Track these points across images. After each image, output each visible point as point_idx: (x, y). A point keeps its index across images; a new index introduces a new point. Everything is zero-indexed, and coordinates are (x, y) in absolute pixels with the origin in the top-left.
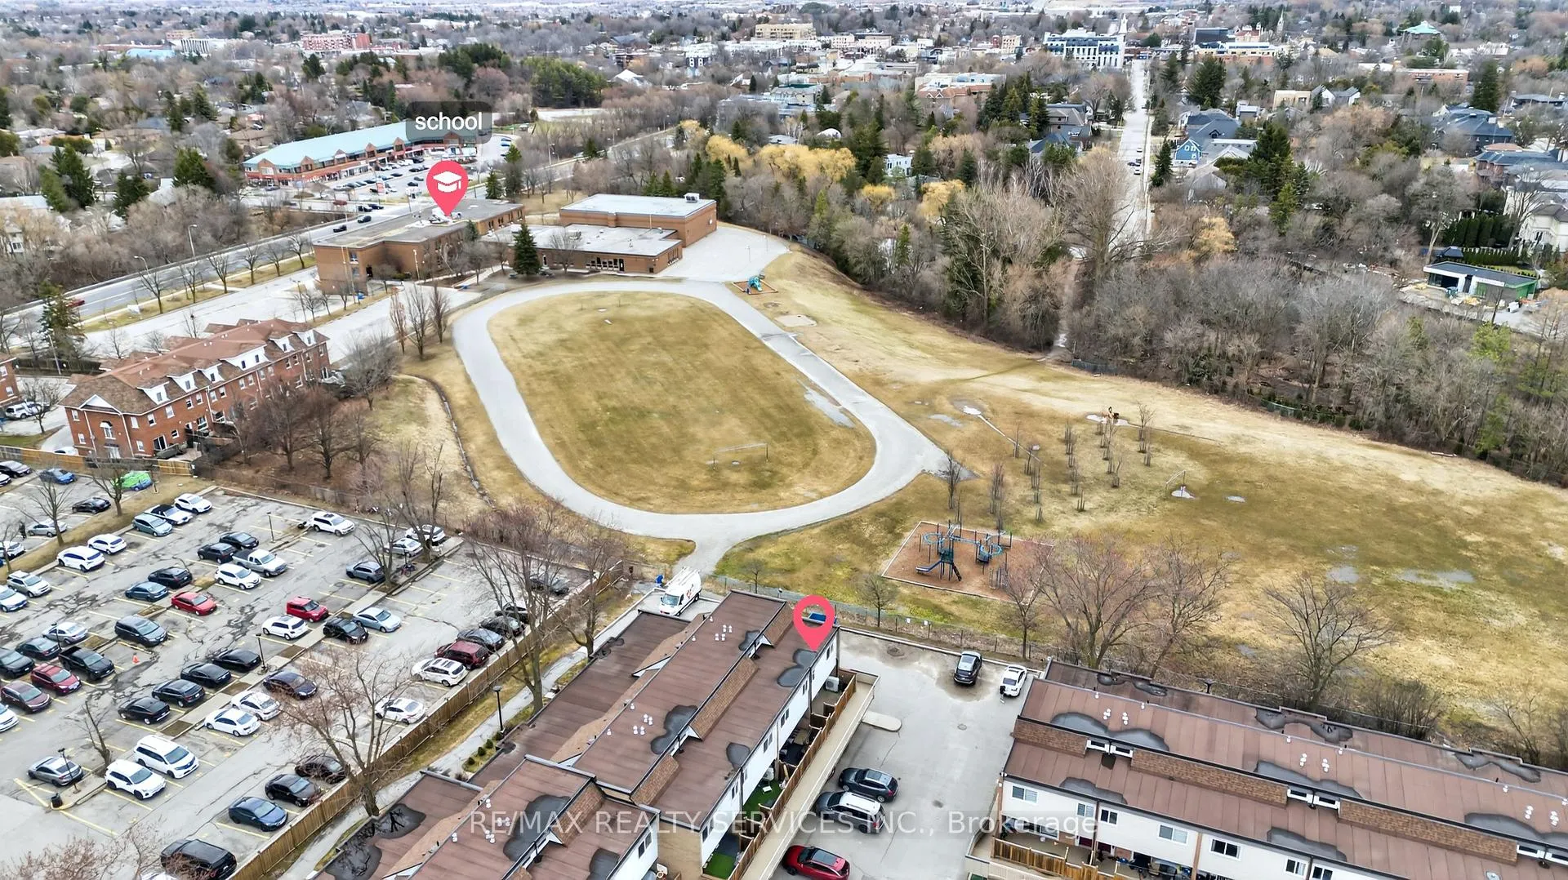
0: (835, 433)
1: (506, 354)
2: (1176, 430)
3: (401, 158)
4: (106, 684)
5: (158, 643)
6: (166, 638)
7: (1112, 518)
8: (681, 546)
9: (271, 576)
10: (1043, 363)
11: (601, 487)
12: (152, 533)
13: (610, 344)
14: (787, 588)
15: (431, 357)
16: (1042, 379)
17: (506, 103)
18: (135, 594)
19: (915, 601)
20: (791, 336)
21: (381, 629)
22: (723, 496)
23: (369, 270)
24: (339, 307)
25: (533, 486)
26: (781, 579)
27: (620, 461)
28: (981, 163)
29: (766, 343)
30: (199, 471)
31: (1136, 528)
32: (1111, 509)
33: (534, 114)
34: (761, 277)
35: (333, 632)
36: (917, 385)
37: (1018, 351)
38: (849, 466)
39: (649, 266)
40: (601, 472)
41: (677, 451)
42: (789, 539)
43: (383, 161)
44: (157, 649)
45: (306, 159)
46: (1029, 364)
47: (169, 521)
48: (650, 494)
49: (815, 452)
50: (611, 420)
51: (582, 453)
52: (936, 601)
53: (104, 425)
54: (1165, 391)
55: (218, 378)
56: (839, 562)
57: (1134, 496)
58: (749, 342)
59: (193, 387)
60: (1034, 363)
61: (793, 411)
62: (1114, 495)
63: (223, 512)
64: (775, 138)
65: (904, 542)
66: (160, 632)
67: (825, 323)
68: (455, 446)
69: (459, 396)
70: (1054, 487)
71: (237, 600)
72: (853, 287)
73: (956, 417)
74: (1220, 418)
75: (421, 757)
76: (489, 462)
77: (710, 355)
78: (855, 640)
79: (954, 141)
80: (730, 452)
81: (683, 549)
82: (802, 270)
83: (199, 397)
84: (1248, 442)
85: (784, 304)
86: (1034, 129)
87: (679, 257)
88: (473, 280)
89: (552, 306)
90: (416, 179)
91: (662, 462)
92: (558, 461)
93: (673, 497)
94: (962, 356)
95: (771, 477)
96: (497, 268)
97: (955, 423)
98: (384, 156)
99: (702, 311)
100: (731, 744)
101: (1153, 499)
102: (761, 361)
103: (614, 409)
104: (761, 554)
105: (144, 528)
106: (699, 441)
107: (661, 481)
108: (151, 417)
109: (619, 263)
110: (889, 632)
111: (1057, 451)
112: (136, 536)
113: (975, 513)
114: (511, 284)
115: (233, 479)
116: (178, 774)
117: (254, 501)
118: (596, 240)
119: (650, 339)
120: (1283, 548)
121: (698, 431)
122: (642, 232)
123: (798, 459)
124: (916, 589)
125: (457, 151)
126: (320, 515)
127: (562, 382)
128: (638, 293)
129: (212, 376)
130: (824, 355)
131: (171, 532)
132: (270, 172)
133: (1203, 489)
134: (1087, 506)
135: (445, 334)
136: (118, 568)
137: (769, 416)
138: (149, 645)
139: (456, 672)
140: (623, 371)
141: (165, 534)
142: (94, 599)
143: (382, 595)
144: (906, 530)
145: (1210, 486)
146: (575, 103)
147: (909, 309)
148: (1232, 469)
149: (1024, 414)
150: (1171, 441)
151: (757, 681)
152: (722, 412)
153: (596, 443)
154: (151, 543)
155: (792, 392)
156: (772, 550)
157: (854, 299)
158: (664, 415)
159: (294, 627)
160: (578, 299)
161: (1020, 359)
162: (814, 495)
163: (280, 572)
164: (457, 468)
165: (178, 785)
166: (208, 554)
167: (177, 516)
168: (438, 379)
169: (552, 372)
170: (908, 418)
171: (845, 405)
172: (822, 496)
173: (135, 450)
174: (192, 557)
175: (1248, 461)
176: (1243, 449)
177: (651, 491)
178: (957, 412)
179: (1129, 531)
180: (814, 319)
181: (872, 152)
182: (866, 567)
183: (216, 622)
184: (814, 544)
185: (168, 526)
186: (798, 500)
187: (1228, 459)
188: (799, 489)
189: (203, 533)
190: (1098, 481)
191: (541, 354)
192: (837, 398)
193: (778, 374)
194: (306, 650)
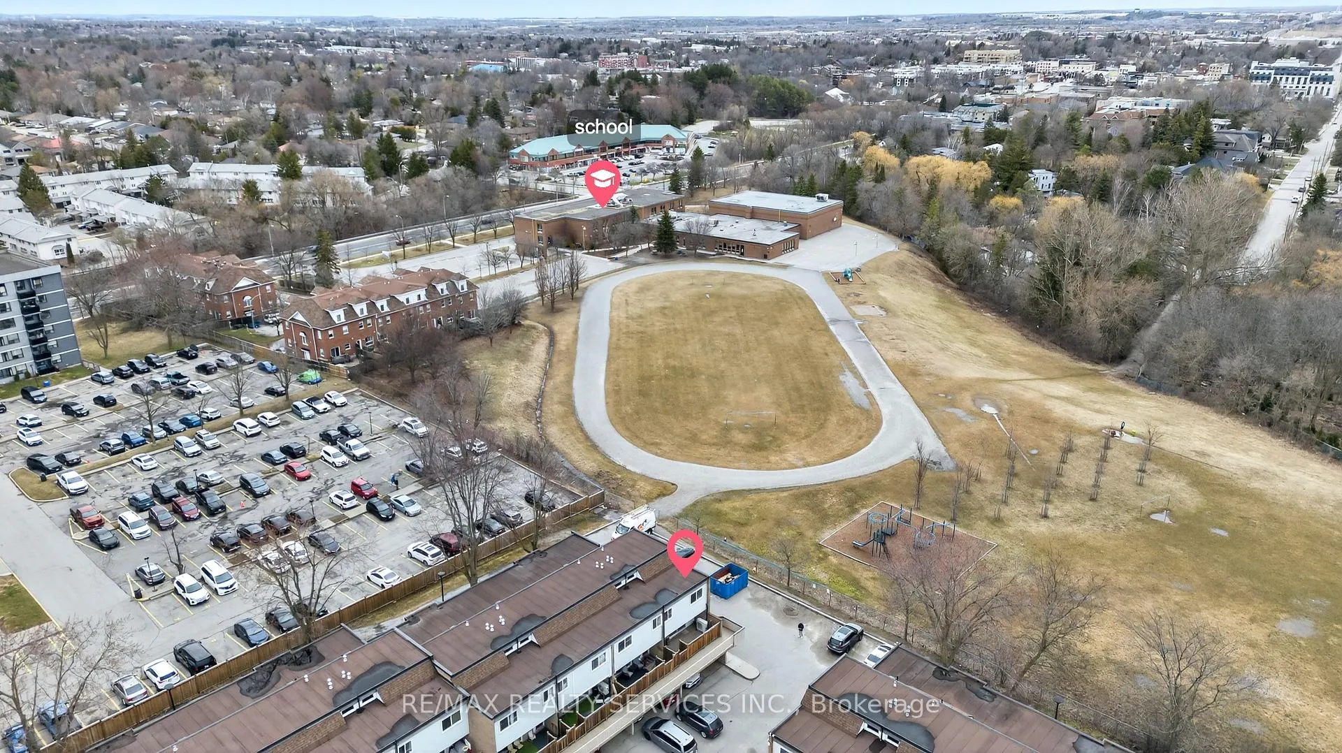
0: (850, 413)
1: (614, 314)
2: (1193, 456)
3: (627, 153)
4: (216, 519)
5: (262, 495)
6: (269, 493)
7: (1075, 529)
8: (665, 488)
9: (357, 460)
10: (1105, 375)
11: (628, 429)
12: (300, 416)
13: (699, 314)
14: (732, 538)
15: (560, 310)
16: (1091, 389)
17: (725, 113)
18: (267, 457)
19: (838, 571)
20: (857, 323)
21: (406, 513)
22: (722, 452)
23: (550, 239)
24: (517, 265)
25: (577, 421)
26: (731, 530)
27: (656, 411)
28: (1118, 183)
29: (831, 327)
30: (353, 377)
31: (1091, 542)
32: (1076, 521)
33: (747, 122)
34: (858, 270)
35: (372, 509)
36: (951, 379)
37: (1083, 360)
38: (846, 442)
39: (764, 252)
40: (635, 417)
41: (704, 408)
42: (755, 497)
43: (612, 155)
44: (260, 500)
45: (553, 150)
46: (1089, 374)
47: (314, 409)
48: (663, 441)
49: (822, 426)
50: (666, 377)
51: (628, 399)
52: (857, 575)
53: (302, 334)
54: (1213, 417)
55: (386, 309)
56: (789, 524)
57: (1108, 511)
58: (819, 325)
59: (365, 313)
60: (1096, 374)
61: (822, 388)
62: (1088, 508)
63: (353, 408)
64: (938, 150)
65: (856, 517)
66: (266, 488)
67: (895, 315)
68: (539, 382)
69: (562, 344)
70: (1030, 491)
71: (326, 473)
72: (948, 286)
73: (971, 413)
74: (1257, 451)
75: (378, 616)
76: (556, 398)
77: (776, 333)
78: (762, 594)
79: (1097, 161)
80: (746, 416)
81: (665, 490)
82: (901, 267)
83: (369, 321)
84: (1265, 478)
85: (866, 294)
86: (1196, 153)
87: (795, 247)
88: (624, 254)
89: (671, 279)
90: (631, 171)
91: (687, 416)
92: (607, 403)
93: (680, 446)
94: (1022, 359)
95: (771, 442)
96: (645, 246)
97: (969, 419)
98: (613, 152)
99: (791, 294)
100: (562, 655)
101: (1127, 517)
102: (817, 343)
103: (674, 367)
104: (725, 507)
105: (297, 411)
106: (727, 404)
107: (677, 431)
108: (330, 332)
109: (739, 248)
110: (797, 593)
111: (1052, 457)
112: (291, 417)
113: (938, 503)
114: (649, 260)
115: (371, 386)
116: (221, 592)
117: (376, 403)
118: (728, 228)
119: (733, 314)
120: (1243, 589)
121: (731, 395)
122: (769, 224)
123: (802, 430)
124: (845, 561)
125: (671, 150)
126: (409, 419)
127: (645, 340)
128: (744, 274)
129: (382, 307)
130: (877, 343)
131: (313, 417)
132: (526, 159)
133: (1188, 516)
134: (1051, 513)
135: (577, 294)
136: (269, 438)
137: (797, 389)
138: (256, 496)
139: (433, 556)
140: (697, 337)
141: (308, 418)
142: (241, 457)
143: (421, 487)
144: (864, 507)
145: (1198, 516)
146: (783, 115)
147: (993, 310)
148: (1231, 503)
149: (1043, 419)
150: (1178, 465)
151: (614, 608)
152: (759, 381)
153: (643, 393)
154: (297, 423)
155: (830, 372)
156: (737, 504)
157: (943, 297)
158: (710, 378)
159: (347, 500)
160: (692, 275)
161: (1084, 368)
162: (801, 463)
163: (366, 457)
164: (530, 399)
165: (218, 600)
166: (326, 437)
167: (321, 406)
168: (556, 328)
169: (642, 332)
170: (922, 407)
171: (873, 389)
172: (807, 465)
173: (319, 356)
174: (315, 437)
175: (1256, 497)
176: (1256, 484)
177: (666, 439)
178: (974, 409)
179: (1082, 544)
180: (886, 310)
181: (1018, 166)
182: (810, 533)
183: (306, 487)
184: (775, 506)
185: (312, 412)
186: (784, 465)
187: (1232, 492)
188: (790, 457)
189: (331, 423)
190: (1079, 491)
191: (641, 317)
192: (868, 382)
193: (826, 354)
194: (349, 519)
